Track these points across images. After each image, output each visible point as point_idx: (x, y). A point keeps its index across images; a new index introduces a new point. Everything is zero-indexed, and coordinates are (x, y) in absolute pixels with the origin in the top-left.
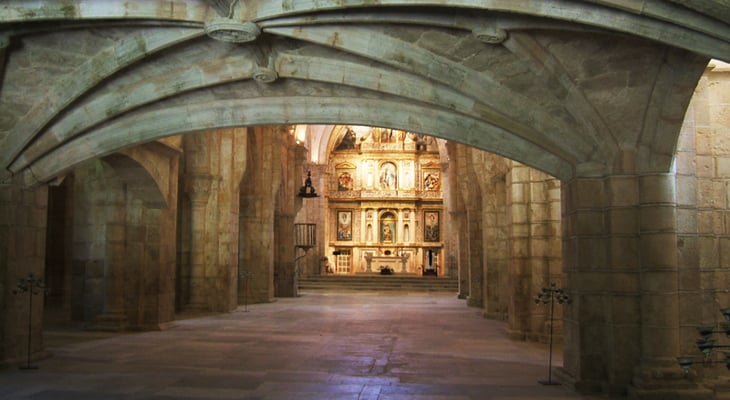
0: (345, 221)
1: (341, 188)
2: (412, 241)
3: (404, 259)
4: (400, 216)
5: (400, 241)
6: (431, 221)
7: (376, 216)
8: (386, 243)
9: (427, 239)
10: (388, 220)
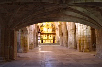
0: (42, 36)
1: (41, 32)
2: (51, 39)
3: (51, 41)
4: (50, 35)
5: (50, 39)
6: (54, 36)
7: (46, 35)
8: (48, 39)
9: (53, 38)
10: (48, 36)
